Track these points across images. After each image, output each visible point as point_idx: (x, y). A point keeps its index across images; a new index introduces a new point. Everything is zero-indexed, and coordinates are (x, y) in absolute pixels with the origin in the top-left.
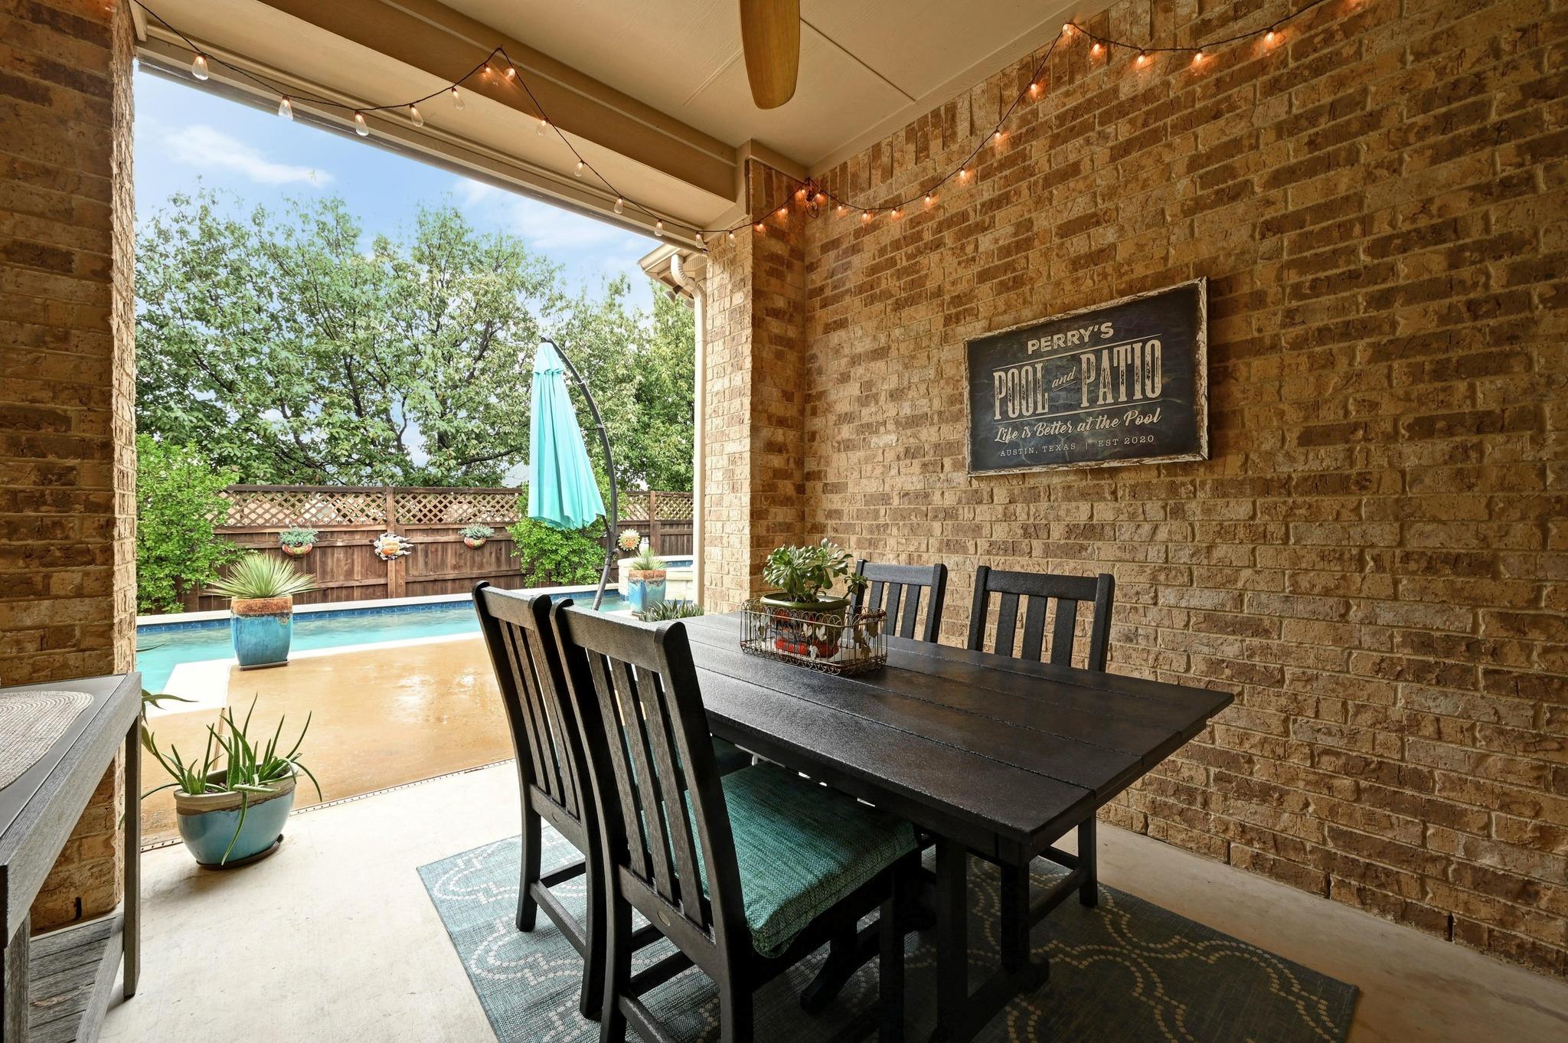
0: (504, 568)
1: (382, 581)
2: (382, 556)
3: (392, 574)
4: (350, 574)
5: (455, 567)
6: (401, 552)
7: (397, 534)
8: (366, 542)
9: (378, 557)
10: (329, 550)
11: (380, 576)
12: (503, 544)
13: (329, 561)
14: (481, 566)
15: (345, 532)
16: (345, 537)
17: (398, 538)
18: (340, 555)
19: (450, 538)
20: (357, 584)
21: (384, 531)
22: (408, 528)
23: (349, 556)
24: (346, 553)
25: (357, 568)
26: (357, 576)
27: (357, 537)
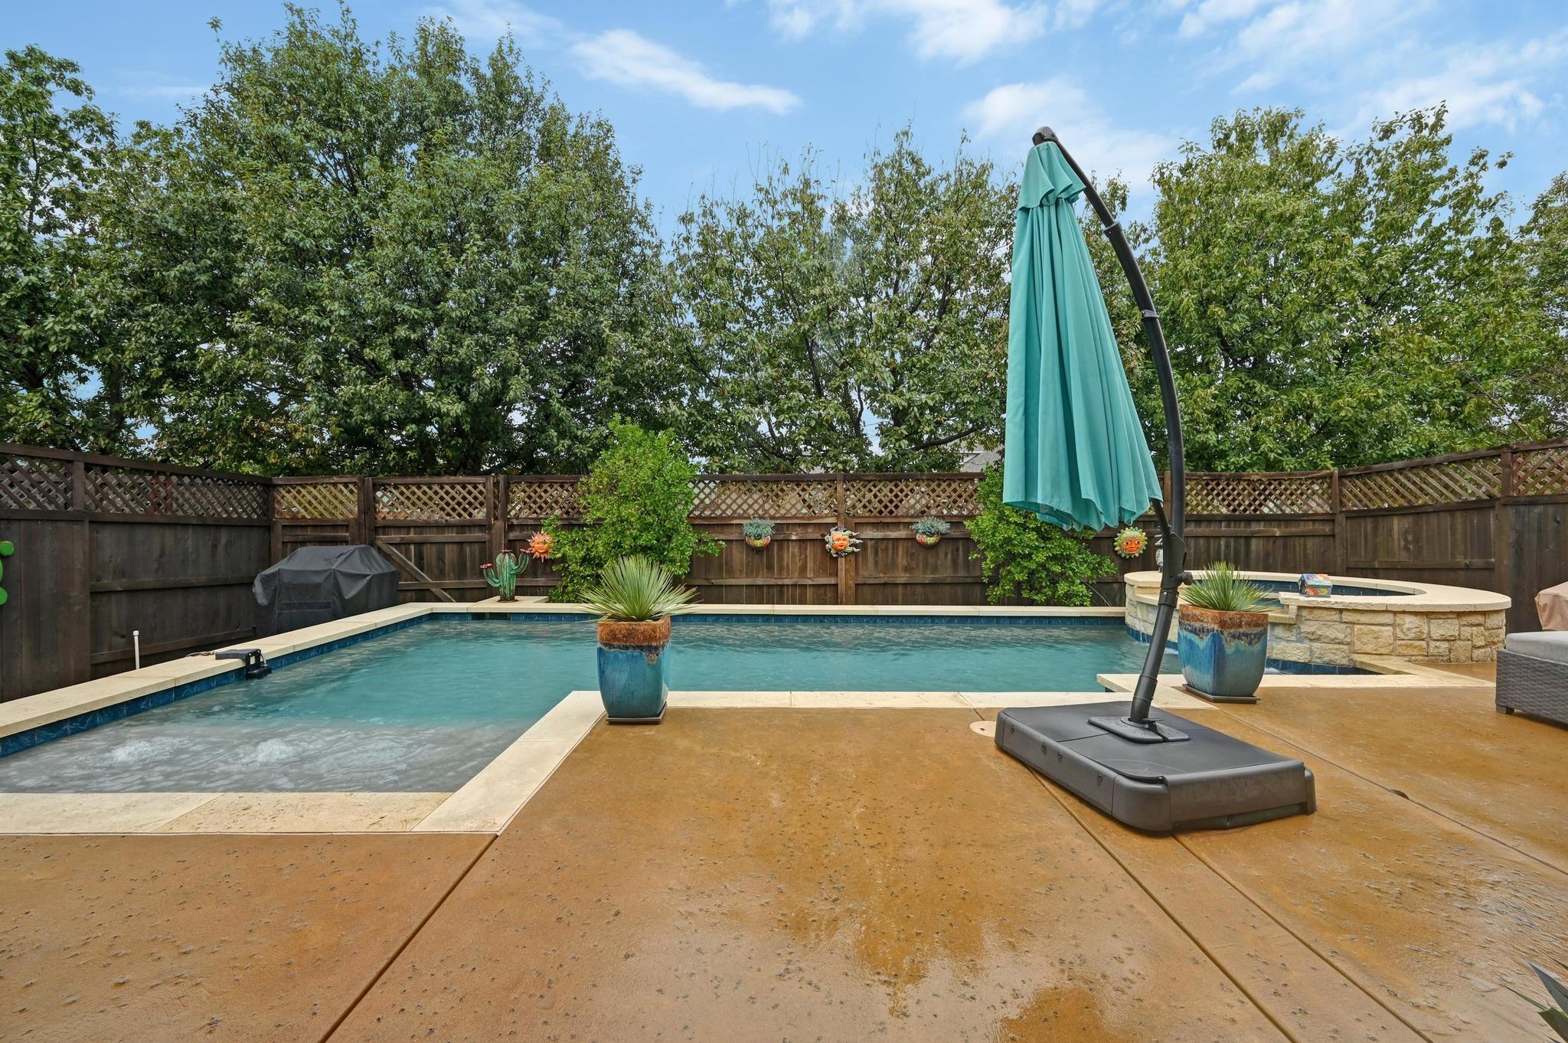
0: (961, 573)
1: (832, 581)
2: (833, 552)
3: (842, 574)
4: (803, 571)
5: (906, 569)
6: (850, 549)
7: (847, 528)
8: (817, 536)
9: (829, 553)
10: (785, 544)
11: (831, 575)
13: (785, 556)
14: (935, 570)
15: (800, 525)
16: (799, 530)
17: (848, 532)
18: (794, 549)
19: (902, 533)
20: (810, 582)
21: (834, 525)
22: (858, 521)
23: (803, 551)
24: (800, 548)
25: (810, 565)
26: (810, 574)
27: (810, 530)
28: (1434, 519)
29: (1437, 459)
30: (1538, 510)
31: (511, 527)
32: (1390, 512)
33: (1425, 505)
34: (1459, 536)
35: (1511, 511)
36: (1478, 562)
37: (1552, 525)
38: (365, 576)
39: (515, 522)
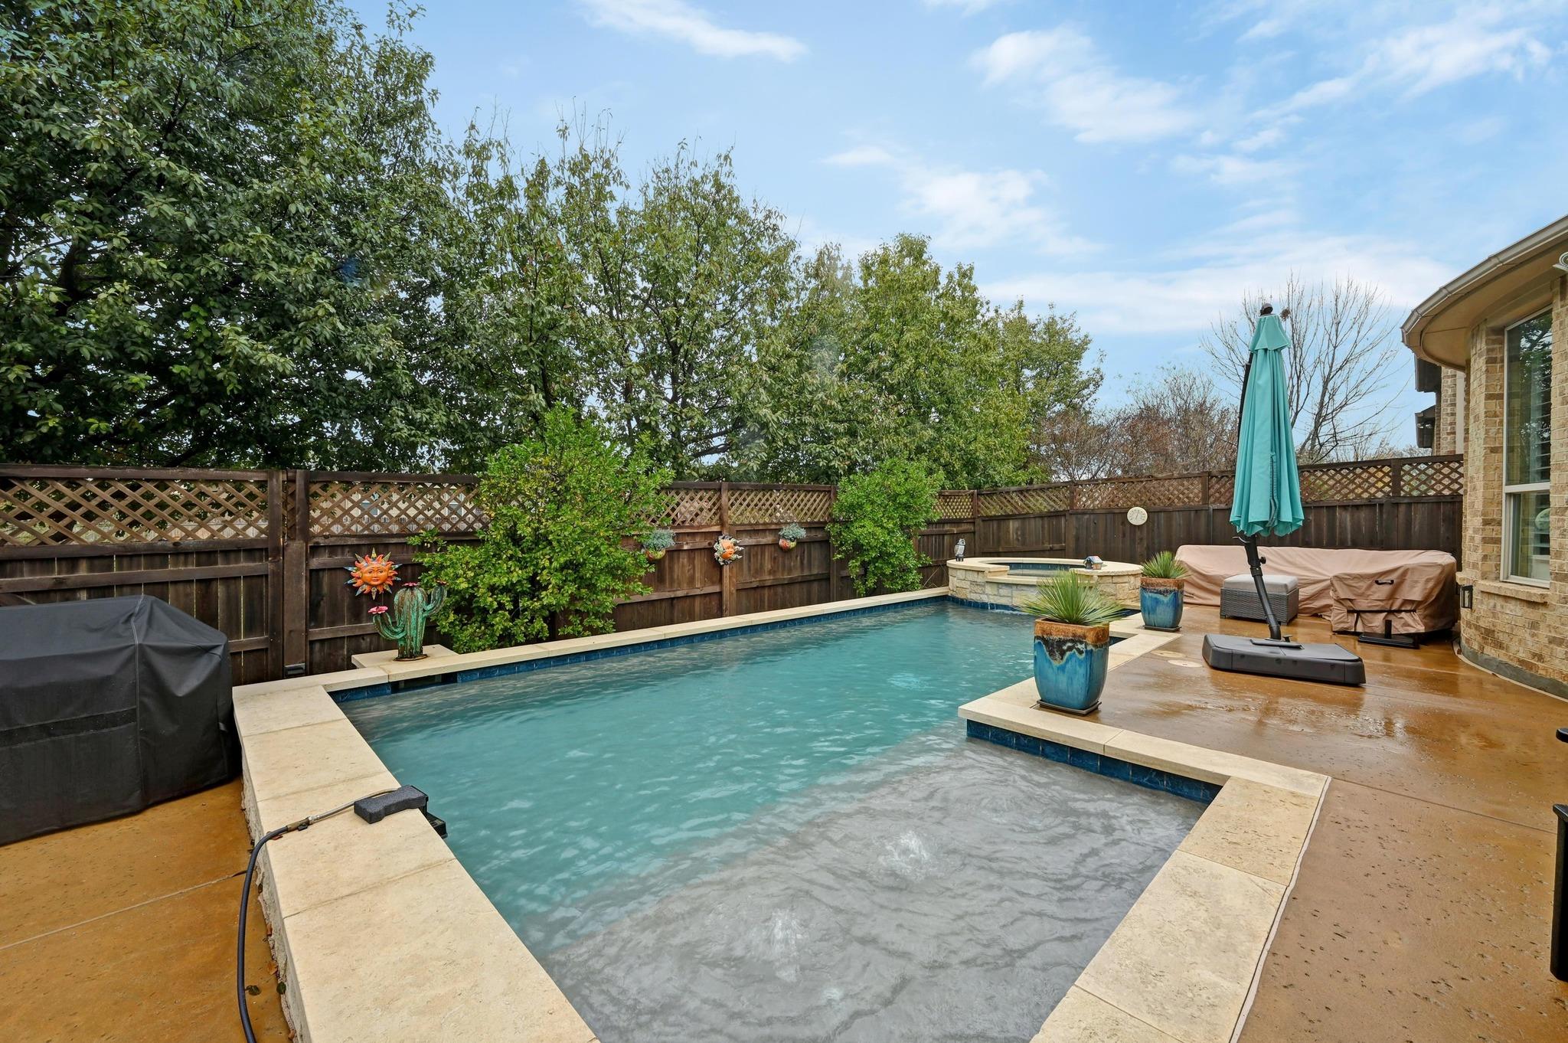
0: (806, 573)
1: (716, 589)
2: (720, 560)
3: (726, 581)
4: (691, 581)
5: (770, 573)
6: (734, 556)
7: (731, 536)
8: (705, 544)
9: (716, 562)
10: (676, 554)
11: (713, 583)
12: (806, 546)
13: (676, 567)
14: (790, 571)
15: (688, 534)
16: (688, 539)
17: (733, 540)
18: (684, 559)
19: (768, 539)
20: (698, 592)
21: (720, 533)
22: (738, 528)
23: (691, 560)
24: (689, 558)
25: (697, 575)
26: (698, 585)
27: (698, 539)
28: (1032, 521)
29: (1036, 486)
30: (1086, 517)
31: (315, 550)
32: (1007, 517)
33: (1028, 513)
34: (1046, 532)
35: (1074, 517)
36: (1057, 546)
37: (1092, 524)
38: (207, 650)
39: (322, 542)
